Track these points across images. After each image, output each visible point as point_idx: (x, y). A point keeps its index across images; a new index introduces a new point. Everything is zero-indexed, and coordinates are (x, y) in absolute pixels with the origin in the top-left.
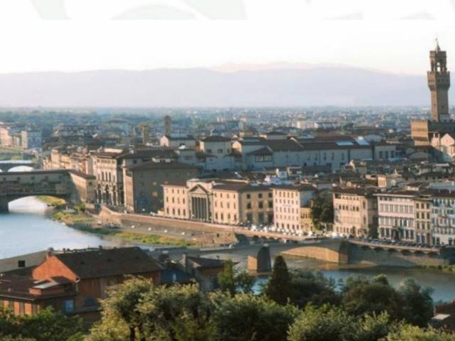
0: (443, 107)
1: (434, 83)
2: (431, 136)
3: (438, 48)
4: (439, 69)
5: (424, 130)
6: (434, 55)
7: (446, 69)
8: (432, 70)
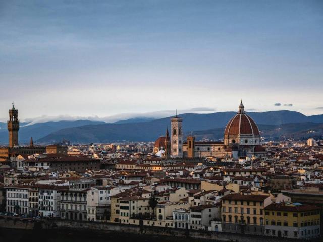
0: (15, 140)
1: (11, 127)
2: (10, 156)
3: (13, 108)
4: (14, 119)
5: (6, 153)
6: (11, 112)
7: (17, 120)
8: (10, 120)
